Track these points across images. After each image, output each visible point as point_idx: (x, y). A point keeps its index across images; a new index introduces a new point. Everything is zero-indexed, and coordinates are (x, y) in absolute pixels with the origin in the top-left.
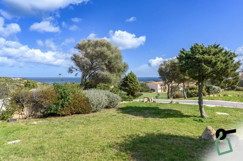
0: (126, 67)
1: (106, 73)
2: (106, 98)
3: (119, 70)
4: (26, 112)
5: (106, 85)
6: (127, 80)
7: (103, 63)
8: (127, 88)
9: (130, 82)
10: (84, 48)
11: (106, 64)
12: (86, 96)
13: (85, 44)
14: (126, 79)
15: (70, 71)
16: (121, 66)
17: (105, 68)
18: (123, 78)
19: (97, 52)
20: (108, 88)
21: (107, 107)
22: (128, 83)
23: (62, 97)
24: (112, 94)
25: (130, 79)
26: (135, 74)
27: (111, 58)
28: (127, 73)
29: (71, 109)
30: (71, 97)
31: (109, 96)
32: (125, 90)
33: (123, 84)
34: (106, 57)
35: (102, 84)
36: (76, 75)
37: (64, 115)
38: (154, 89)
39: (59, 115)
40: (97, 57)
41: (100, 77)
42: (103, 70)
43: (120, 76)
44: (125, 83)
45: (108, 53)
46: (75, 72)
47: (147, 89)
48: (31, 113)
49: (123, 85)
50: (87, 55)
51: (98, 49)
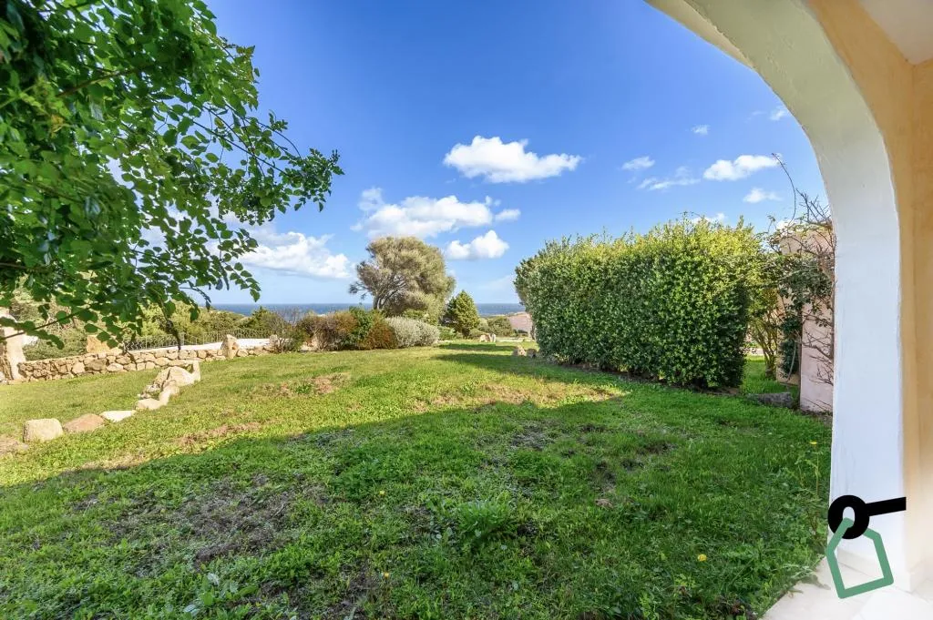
0: (451, 283)
1: (419, 294)
2: (419, 329)
3: (440, 290)
4: (315, 343)
5: (418, 312)
6: (455, 307)
7: (413, 277)
8: (455, 322)
9: (459, 310)
10: (381, 250)
11: (416, 278)
12: (391, 325)
13: (383, 245)
14: (454, 304)
15: (353, 290)
16: (441, 281)
17: (417, 286)
18: (448, 302)
19: (402, 258)
20: (420, 316)
21: (418, 344)
22: (457, 312)
23: (362, 324)
24: (426, 326)
25: (460, 305)
26: (471, 294)
27: (426, 270)
28: (455, 294)
29: (371, 341)
30: (372, 324)
31: (421, 328)
32: (451, 325)
33: (447, 314)
34: (418, 265)
35: (411, 311)
36: (363, 297)
37: (363, 349)
38: (525, 330)
39: (357, 349)
40: (402, 267)
41: (408, 300)
42: (412, 288)
43: (442, 300)
44: (451, 311)
45: (421, 259)
46: (360, 293)
47: (508, 330)
48: (323, 344)
49: (447, 316)
50: (386, 262)
51: (404, 253)
